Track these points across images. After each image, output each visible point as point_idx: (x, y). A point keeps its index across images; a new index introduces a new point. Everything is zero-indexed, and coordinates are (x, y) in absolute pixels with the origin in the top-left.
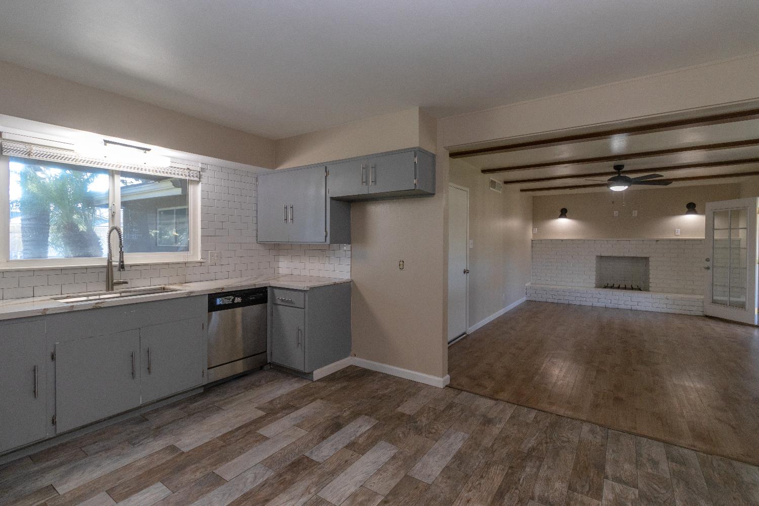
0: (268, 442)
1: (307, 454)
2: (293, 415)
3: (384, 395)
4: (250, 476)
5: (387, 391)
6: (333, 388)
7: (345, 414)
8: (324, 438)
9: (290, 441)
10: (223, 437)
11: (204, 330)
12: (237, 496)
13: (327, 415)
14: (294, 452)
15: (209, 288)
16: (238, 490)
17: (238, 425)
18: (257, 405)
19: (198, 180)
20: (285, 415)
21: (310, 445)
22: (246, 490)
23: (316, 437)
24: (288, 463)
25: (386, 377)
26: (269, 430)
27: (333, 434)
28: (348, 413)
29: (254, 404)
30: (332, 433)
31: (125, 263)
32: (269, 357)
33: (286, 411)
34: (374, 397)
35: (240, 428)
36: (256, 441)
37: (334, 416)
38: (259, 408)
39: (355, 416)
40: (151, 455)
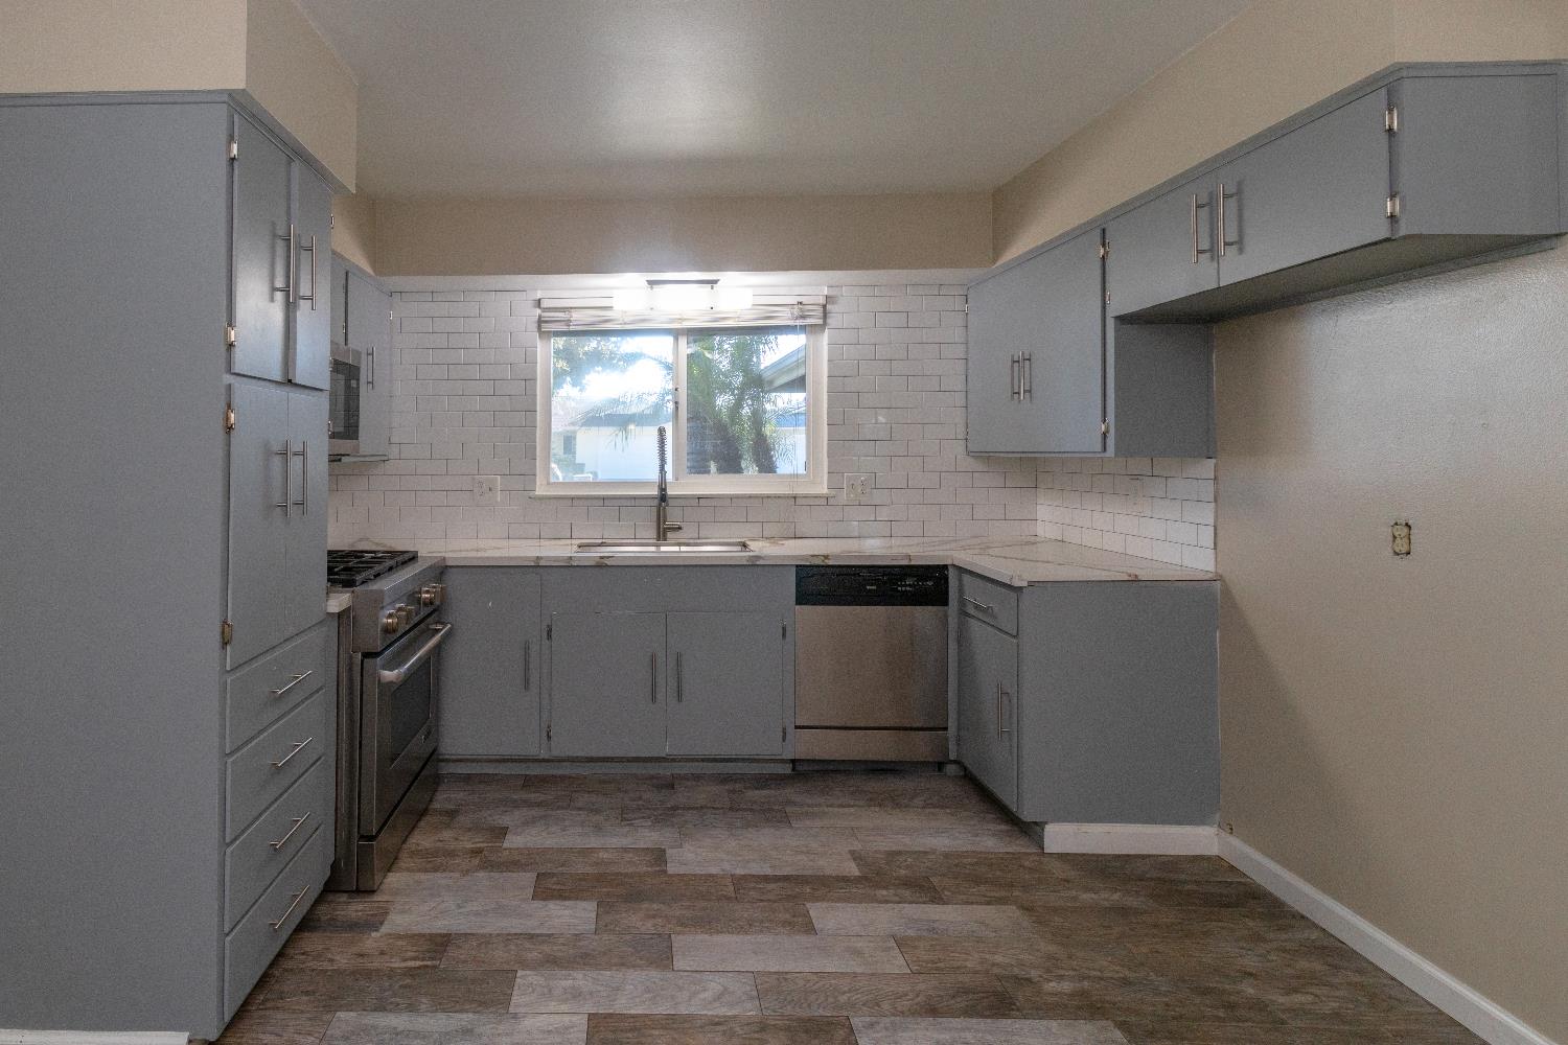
0: (803, 939)
1: (856, 1022)
2: (911, 910)
3: (1258, 1006)
4: (714, 985)
5: (1281, 1000)
6: (1086, 897)
7: (1052, 986)
8: (932, 1010)
9: (854, 966)
10: (740, 881)
11: (787, 639)
12: (662, 1009)
13: (998, 959)
14: (836, 997)
15: (797, 553)
16: (673, 997)
17: (786, 871)
18: (857, 846)
19: (820, 322)
20: (897, 899)
21: (886, 1006)
22: (683, 1010)
23: (918, 996)
24: (803, 1013)
25: (1335, 953)
26: (829, 916)
27: (971, 1016)
28: (1066, 986)
29: (856, 843)
30: (970, 1012)
31: (670, 492)
32: (952, 746)
33: (907, 893)
34: (1206, 992)
35: (786, 878)
36: (786, 923)
37: (1016, 971)
38: (856, 856)
39: (1080, 1008)
40: (626, 850)
